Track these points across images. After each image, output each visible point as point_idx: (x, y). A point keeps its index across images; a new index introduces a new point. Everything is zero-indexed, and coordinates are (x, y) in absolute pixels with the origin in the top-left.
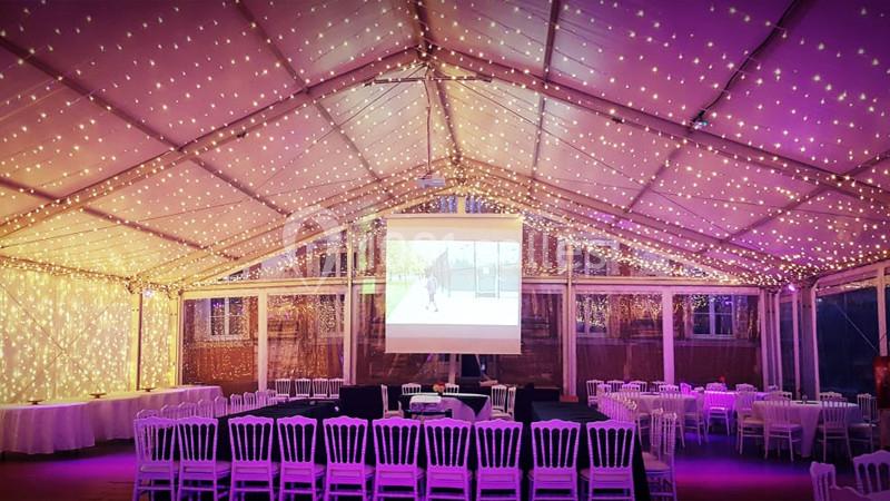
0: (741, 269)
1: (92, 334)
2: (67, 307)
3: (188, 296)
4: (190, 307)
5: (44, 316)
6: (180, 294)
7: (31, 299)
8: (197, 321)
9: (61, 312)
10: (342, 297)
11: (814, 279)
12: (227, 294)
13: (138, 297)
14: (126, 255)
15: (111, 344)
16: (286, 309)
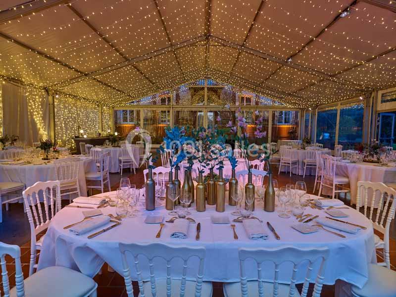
0: (296, 103)
1: (88, 120)
2: (80, 111)
3: (116, 109)
4: (116, 112)
5: (74, 114)
6: (113, 108)
7: (70, 107)
8: (118, 116)
9: (79, 112)
10: (169, 112)
11: (317, 106)
12: (128, 109)
13: (101, 109)
14: (97, 95)
15: (93, 124)
16: (150, 115)
